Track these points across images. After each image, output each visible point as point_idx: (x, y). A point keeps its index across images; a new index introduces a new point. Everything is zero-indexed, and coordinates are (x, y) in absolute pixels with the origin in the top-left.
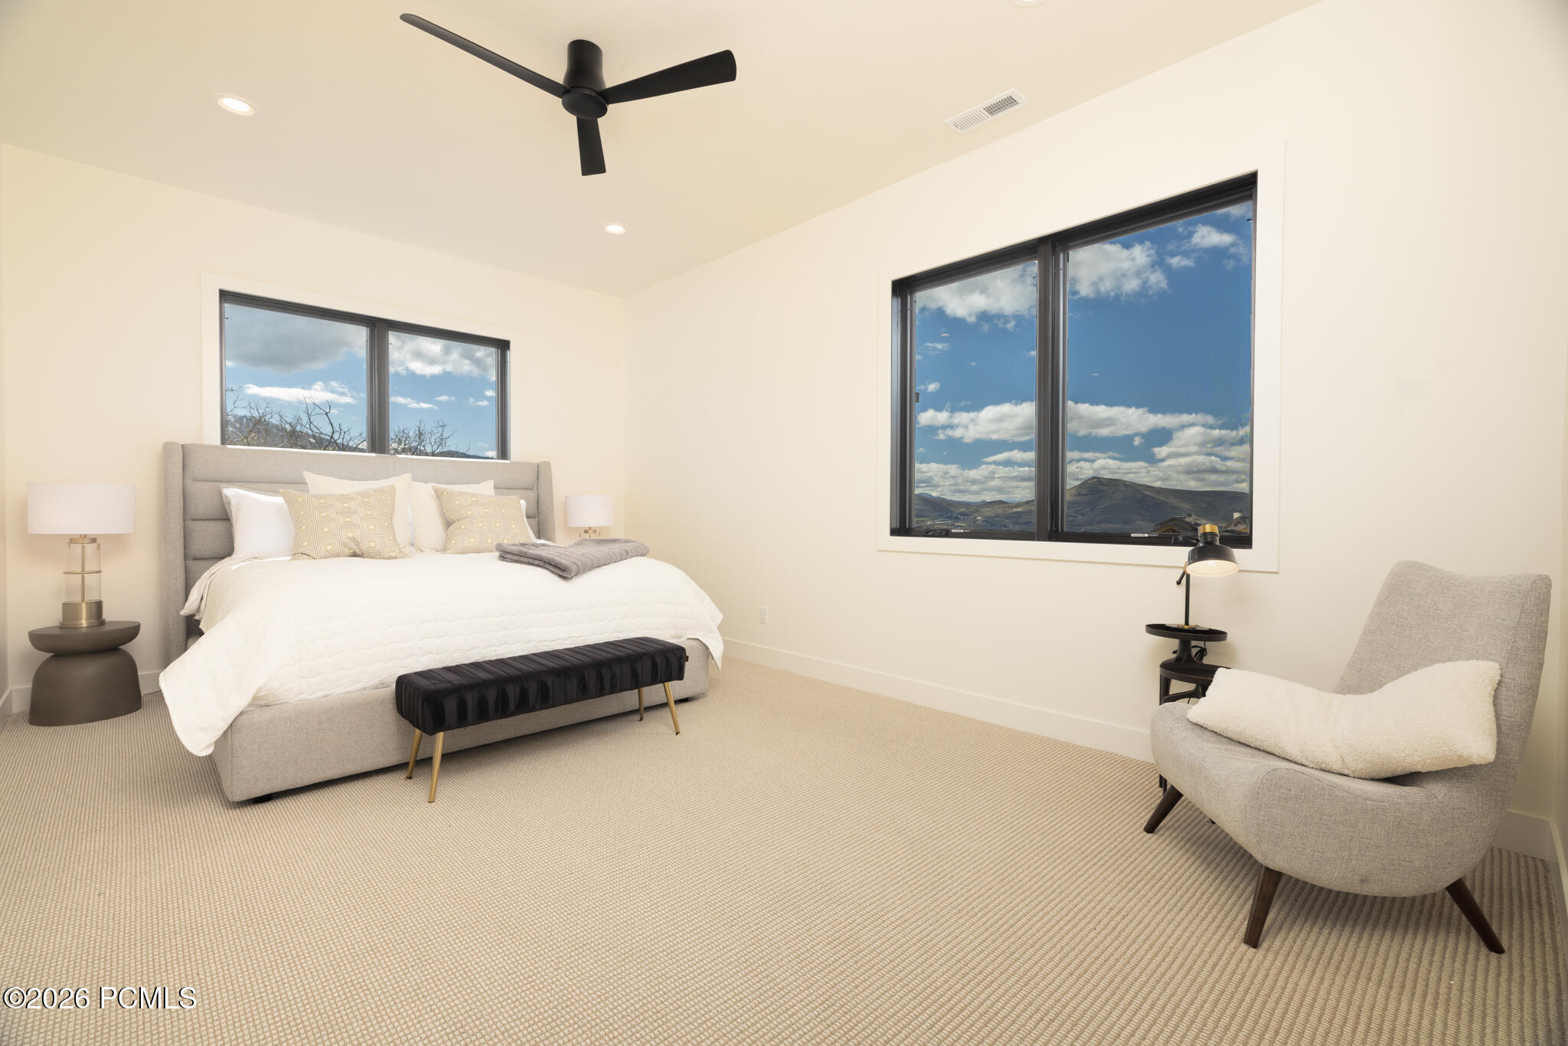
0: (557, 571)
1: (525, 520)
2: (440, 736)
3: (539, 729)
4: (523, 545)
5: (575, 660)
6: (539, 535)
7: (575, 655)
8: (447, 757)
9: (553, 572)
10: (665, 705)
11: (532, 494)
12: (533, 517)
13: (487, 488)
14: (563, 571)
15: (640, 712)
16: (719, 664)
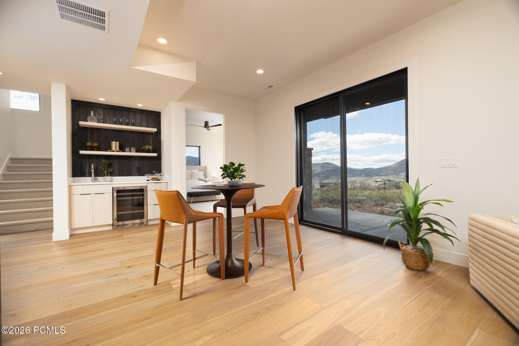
0: (205, 181)
1: (203, 175)
2: (192, 198)
11: (204, 171)
12: (205, 175)
13: (197, 170)
15: (216, 200)
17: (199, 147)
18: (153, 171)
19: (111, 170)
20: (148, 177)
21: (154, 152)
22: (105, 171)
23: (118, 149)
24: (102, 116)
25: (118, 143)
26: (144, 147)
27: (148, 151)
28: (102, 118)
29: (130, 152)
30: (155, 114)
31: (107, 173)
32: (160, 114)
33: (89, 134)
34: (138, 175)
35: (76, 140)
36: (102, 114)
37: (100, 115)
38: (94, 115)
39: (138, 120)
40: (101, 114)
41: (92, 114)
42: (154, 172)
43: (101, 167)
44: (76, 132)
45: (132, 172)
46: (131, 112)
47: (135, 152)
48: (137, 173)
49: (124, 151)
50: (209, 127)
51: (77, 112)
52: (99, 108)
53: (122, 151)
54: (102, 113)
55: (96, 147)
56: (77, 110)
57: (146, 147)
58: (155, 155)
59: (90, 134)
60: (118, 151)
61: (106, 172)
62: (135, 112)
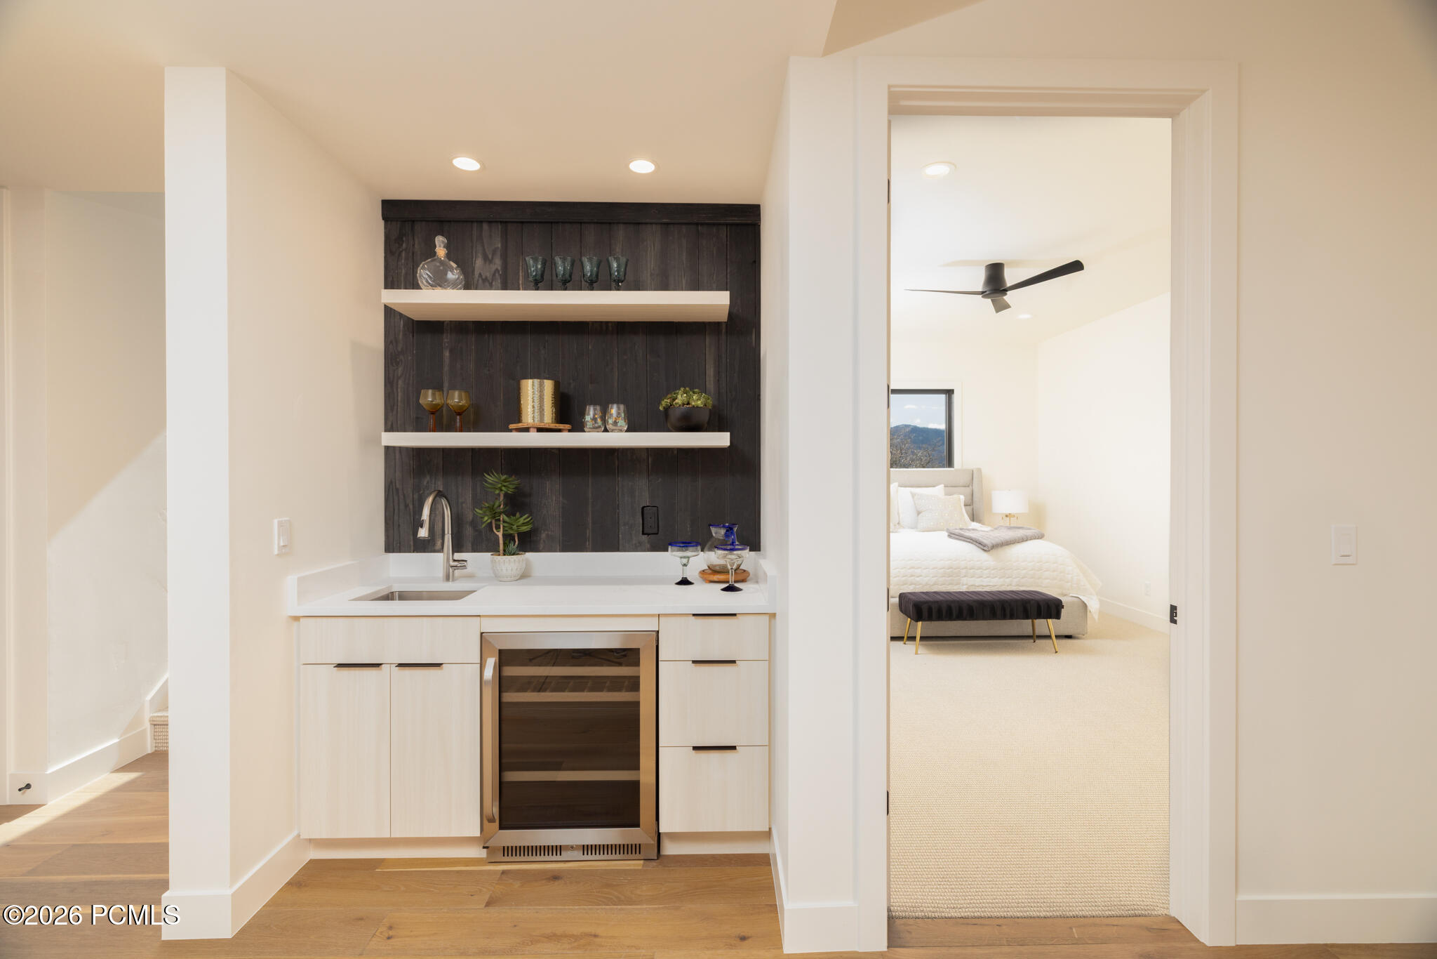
0: (980, 546)
1: (963, 507)
2: (920, 624)
3: (970, 635)
4: (961, 529)
5: (989, 598)
6: (974, 517)
7: (991, 595)
8: (922, 638)
9: (978, 547)
10: (1049, 637)
11: (968, 490)
12: (970, 505)
13: (939, 490)
14: (984, 546)
15: (1034, 637)
16: (1096, 617)
17: (949, 393)
18: (713, 530)
19: (522, 522)
20: (685, 565)
21: (715, 424)
22: (498, 527)
23: (548, 418)
24: (498, 263)
25: (548, 385)
26: (666, 402)
27: (689, 424)
28: (497, 269)
29: (606, 430)
30: (730, 220)
31: (504, 535)
32: (759, 215)
33: (447, 354)
34: (648, 546)
35: (400, 382)
36: (499, 253)
37: (490, 257)
38: (448, 256)
39: (650, 261)
40: (494, 253)
41: (441, 252)
42: (718, 533)
43: (481, 509)
44: (399, 349)
45: (622, 528)
46: (621, 226)
47: (628, 431)
48: (645, 538)
49: (578, 427)
50: (1005, 291)
51: (403, 254)
52: (485, 226)
53: (568, 426)
54: (499, 245)
55: (460, 412)
56: (404, 245)
57: (674, 400)
58: (721, 439)
59: (451, 351)
60: (553, 426)
61: (500, 534)
62: (639, 224)
